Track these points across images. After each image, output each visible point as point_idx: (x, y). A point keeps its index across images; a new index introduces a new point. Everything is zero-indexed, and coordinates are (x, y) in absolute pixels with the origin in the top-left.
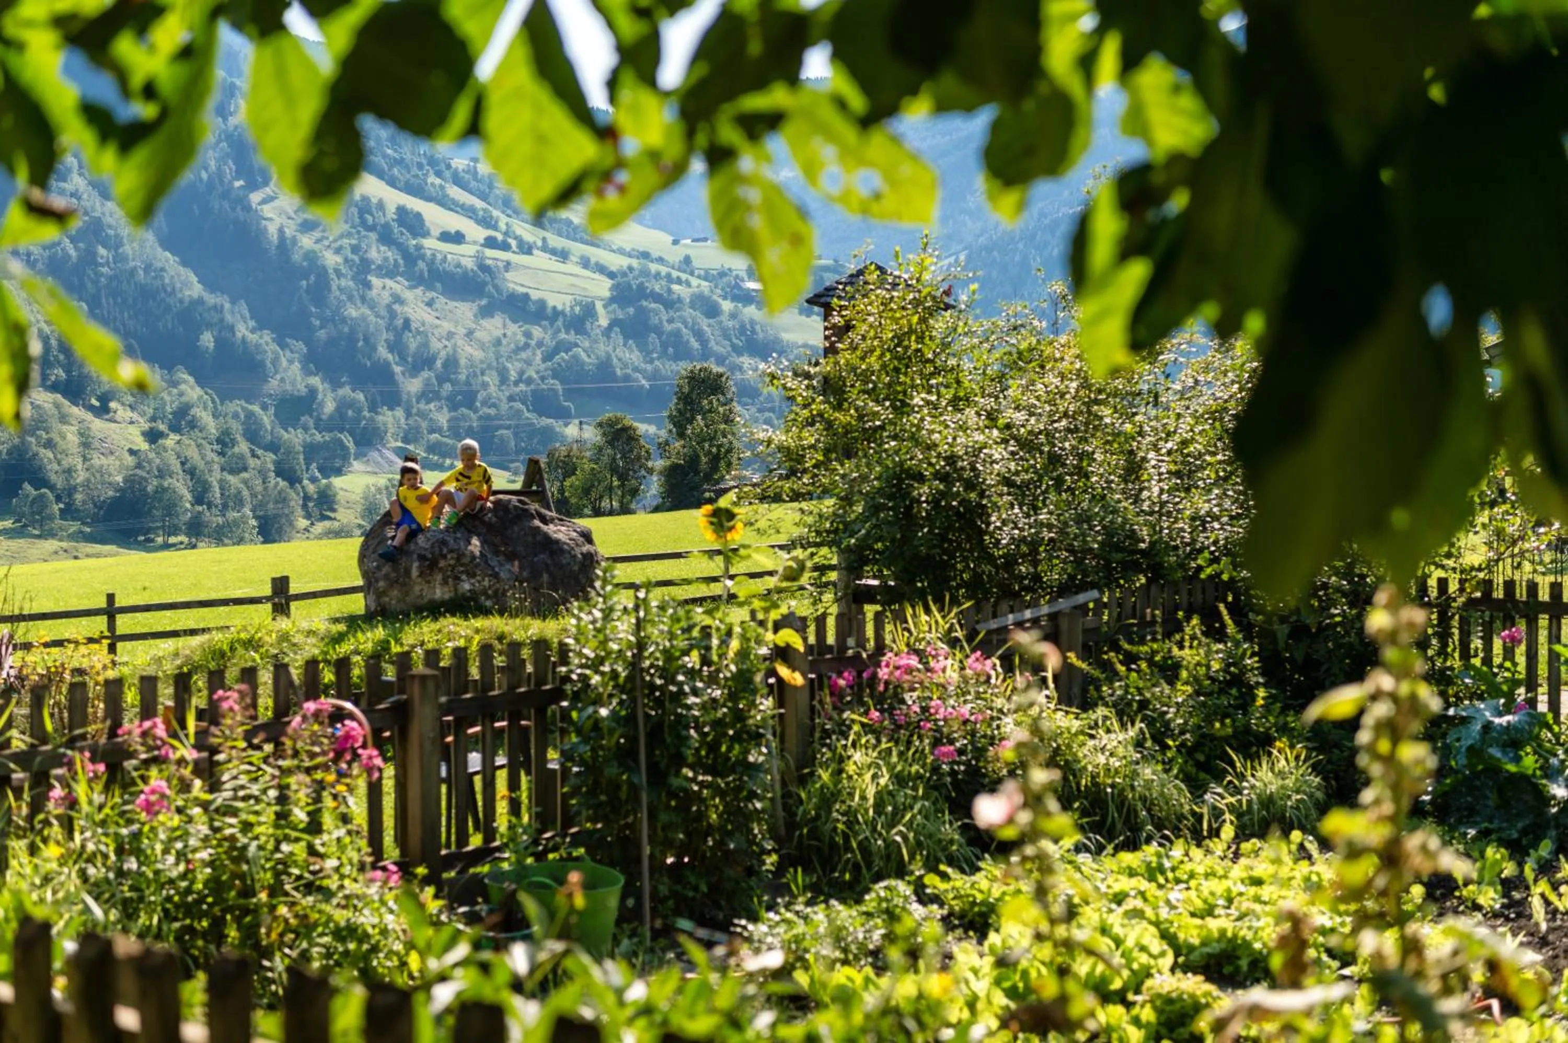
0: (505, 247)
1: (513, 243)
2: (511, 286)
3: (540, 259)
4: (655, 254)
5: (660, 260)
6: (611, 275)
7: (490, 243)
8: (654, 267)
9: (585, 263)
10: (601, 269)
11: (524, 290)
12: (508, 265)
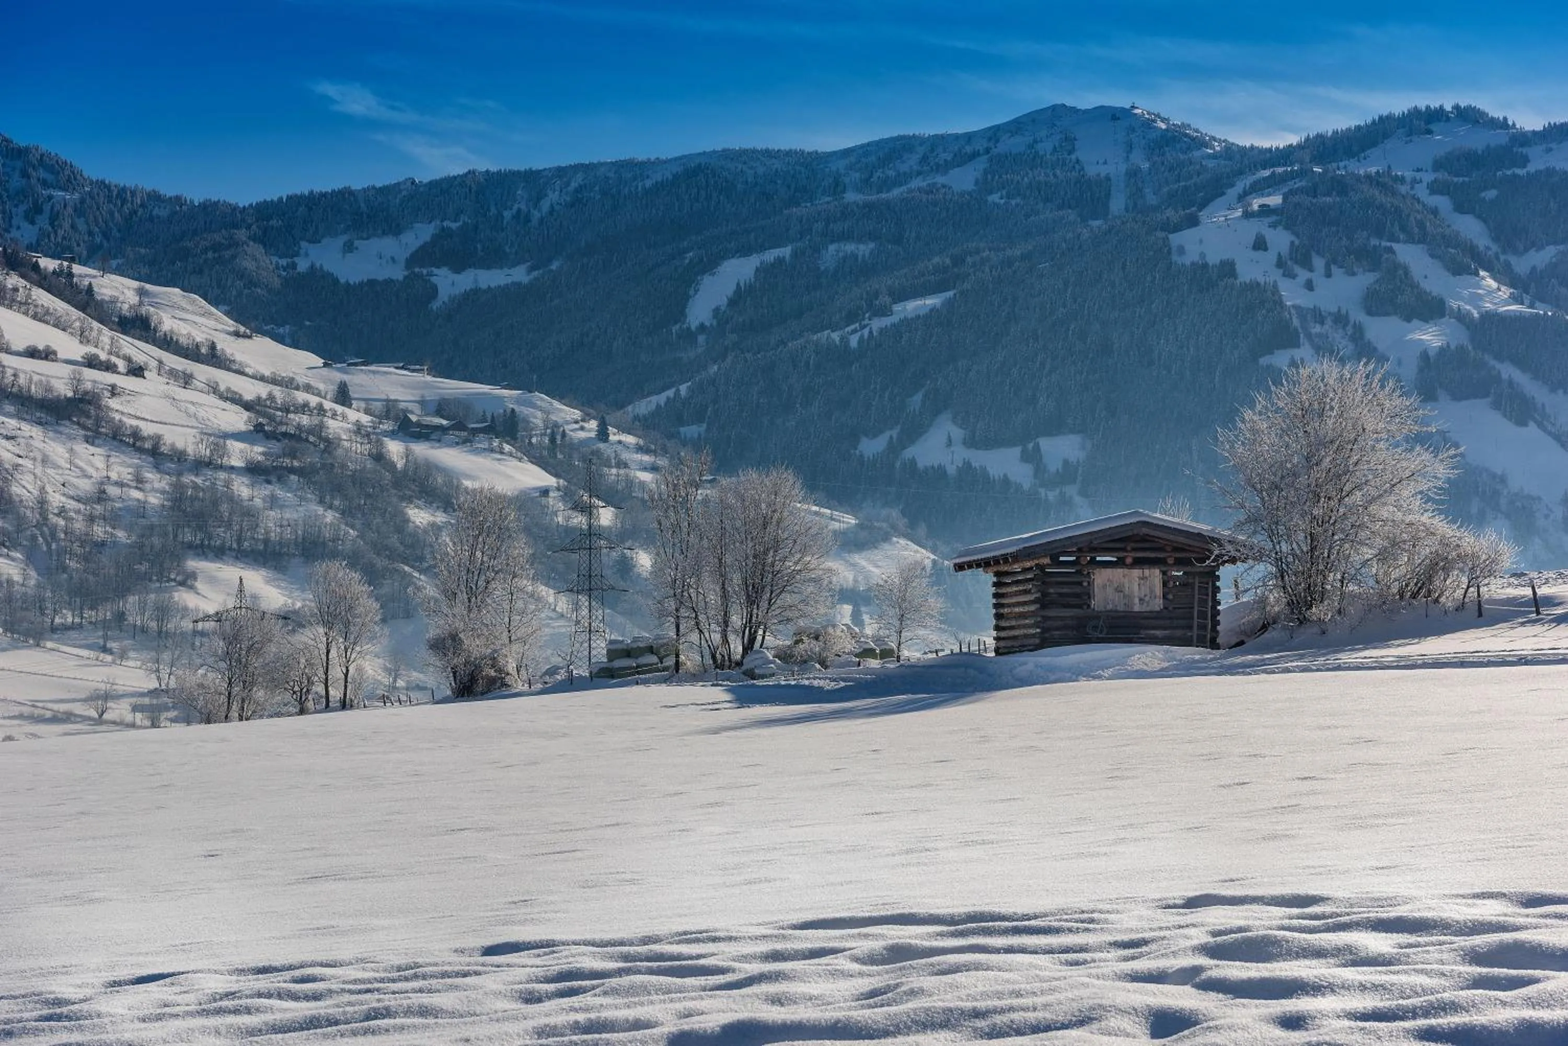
0: (109, 367)
1: (121, 365)
2: (117, 417)
3: (153, 383)
4: (301, 380)
5: (308, 388)
6: (248, 406)
7: (92, 362)
8: (301, 397)
9: (214, 389)
10: (234, 399)
11: (134, 422)
12: (114, 391)
